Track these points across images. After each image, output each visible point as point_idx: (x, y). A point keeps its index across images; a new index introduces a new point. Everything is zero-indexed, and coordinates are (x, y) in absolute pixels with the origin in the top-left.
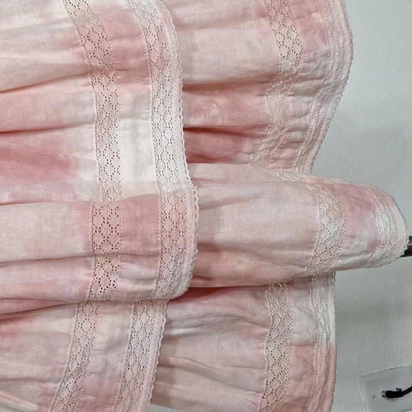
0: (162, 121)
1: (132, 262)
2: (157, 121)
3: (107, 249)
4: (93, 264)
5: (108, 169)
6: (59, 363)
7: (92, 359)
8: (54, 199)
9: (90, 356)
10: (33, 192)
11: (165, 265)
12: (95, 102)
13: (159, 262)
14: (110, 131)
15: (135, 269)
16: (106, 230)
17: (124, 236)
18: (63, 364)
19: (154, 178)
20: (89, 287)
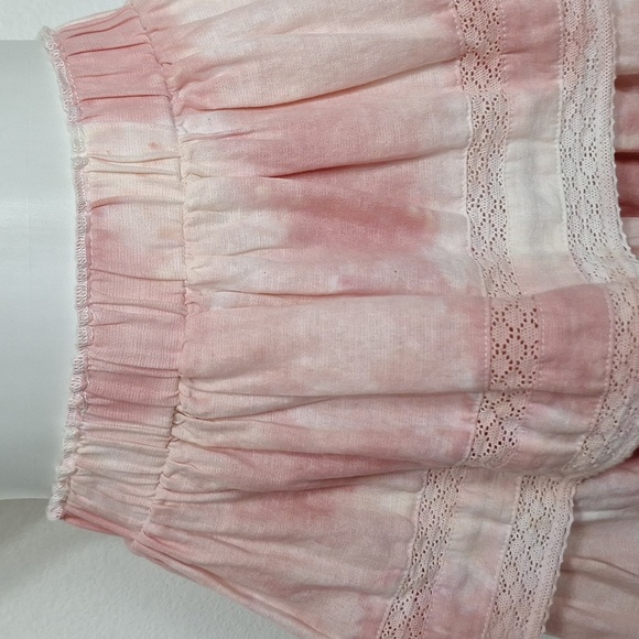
0: (578, 145)
1: (550, 404)
2: (568, 144)
3: (514, 381)
4: (478, 403)
5: (487, 232)
6: (396, 568)
7: (444, 565)
8: (408, 287)
9: (441, 559)
10: (376, 276)
11: (609, 412)
12: (469, 111)
13: (599, 406)
14: (490, 163)
15: (554, 415)
16: (514, 350)
17: (546, 361)
18: (403, 569)
19: (565, 248)
20: (470, 442)
